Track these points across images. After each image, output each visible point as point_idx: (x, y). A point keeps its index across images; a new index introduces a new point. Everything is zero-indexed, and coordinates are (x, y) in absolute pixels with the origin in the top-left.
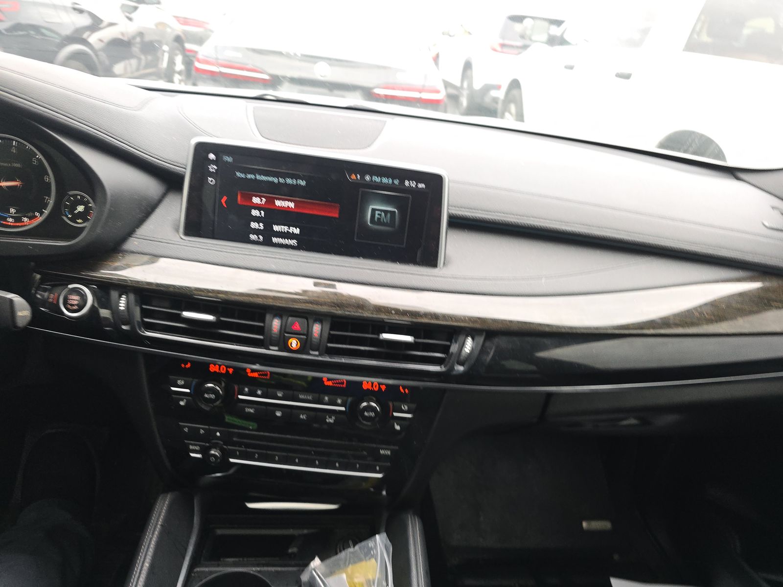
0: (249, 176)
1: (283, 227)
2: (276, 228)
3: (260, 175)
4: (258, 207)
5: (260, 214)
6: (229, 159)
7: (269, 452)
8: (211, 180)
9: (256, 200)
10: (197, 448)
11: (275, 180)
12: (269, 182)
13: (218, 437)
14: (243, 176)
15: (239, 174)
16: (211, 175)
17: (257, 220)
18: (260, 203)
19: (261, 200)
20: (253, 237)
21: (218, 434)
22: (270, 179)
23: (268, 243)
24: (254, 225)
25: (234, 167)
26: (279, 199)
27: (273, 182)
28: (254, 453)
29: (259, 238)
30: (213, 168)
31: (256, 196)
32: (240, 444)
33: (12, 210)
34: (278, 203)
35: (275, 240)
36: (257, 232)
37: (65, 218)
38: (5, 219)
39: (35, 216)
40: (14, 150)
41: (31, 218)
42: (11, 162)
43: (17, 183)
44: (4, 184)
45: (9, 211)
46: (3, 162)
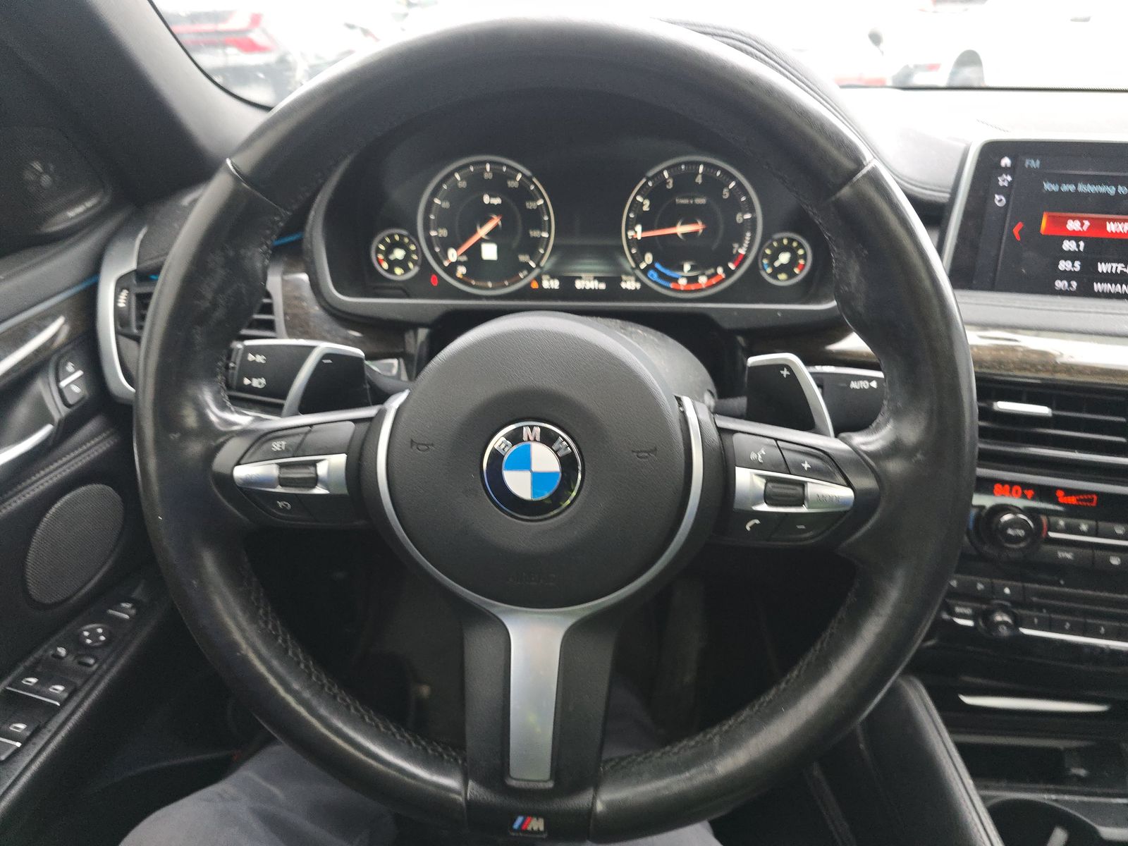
0: (1065, 188)
1: (1114, 265)
2: (1103, 268)
3: (1085, 183)
4: (1075, 237)
5: (1078, 246)
6: (1034, 164)
7: (1089, 621)
8: (1000, 200)
9: (1073, 225)
10: (968, 611)
11: (1111, 190)
12: (1099, 194)
13: (1007, 595)
14: (1055, 188)
15: (1048, 186)
16: (1001, 190)
17: (1072, 256)
18: (1080, 229)
19: (1082, 225)
20: (1060, 284)
21: (1007, 591)
22: (1102, 189)
23: (1085, 291)
24: (1064, 265)
25: (1042, 175)
26: (1114, 221)
27: (1107, 194)
28: (1064, 622)
29: (1070, 285)
30: (1005, 180)
31: (1074, 219)
32: (1039, 607)
33: (687, 267)
34: (1111, 227)
35: (1098, 287)
36: (1068, 276)
37: (763, 274)
38: (675, 280)
39: (716, 274)
40: (699, 180)
41: (710, 277)
42: (693, 198)
43: (698, 227)
44: (680, 229)
45: (681, 269)
46: (683, 198)
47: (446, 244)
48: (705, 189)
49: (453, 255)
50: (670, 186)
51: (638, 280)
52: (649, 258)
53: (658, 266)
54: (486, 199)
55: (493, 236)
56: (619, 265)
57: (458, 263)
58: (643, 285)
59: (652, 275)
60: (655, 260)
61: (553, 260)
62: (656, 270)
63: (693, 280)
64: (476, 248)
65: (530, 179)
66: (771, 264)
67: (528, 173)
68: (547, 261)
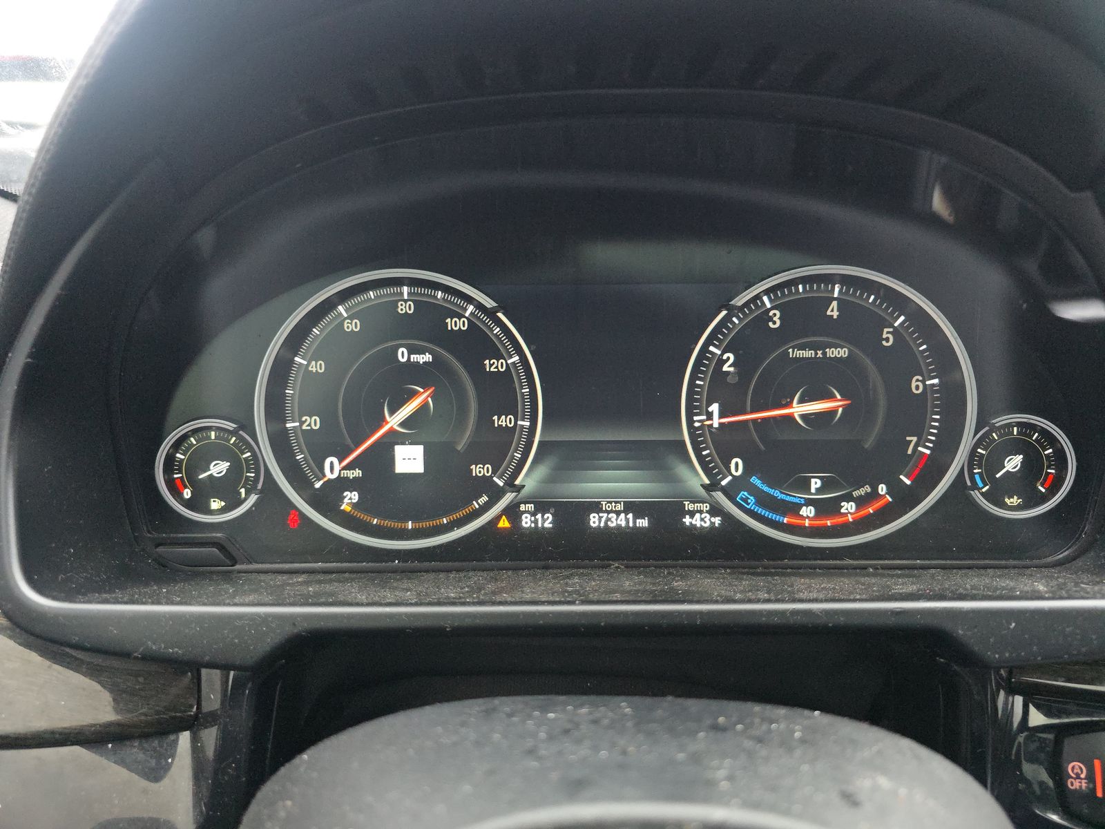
33: (816, 483)
37: (976, 495)
38: (794, 509)
39: (874, 495)
40: (833, 311)
41: (861, 502)
42: (823, 347)
43: (834, 404)
44: (798, 409)
45: (805, 486)
46: (802, 347)
47: (322, 446)
48: (845, 329)
49: (333, 468)
50: (776, 323)
51: (715, 510)
52: (737, 466)
53: (755, 480)
54: (403, 355)
55: (415, 428)
56: (673, 479)
57: (342, 484)
58: (727, 517)
59: (745, 500)
60: (748, 471)
61: (542, 471)
62: (754, 490)
63: (826, 508)
64: (384, 452)
65: (491, 313)
66: (989, 476)
67: (489, 303)
68: (527, 475)
